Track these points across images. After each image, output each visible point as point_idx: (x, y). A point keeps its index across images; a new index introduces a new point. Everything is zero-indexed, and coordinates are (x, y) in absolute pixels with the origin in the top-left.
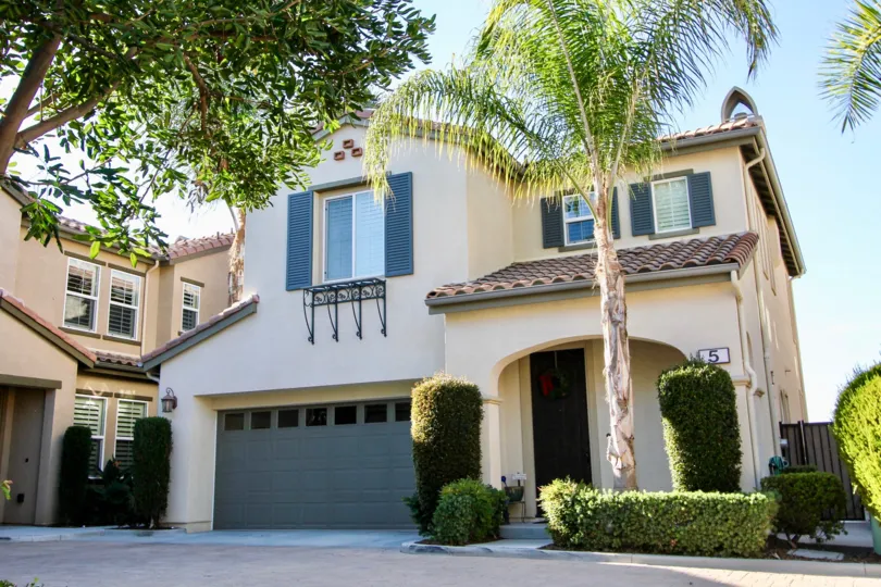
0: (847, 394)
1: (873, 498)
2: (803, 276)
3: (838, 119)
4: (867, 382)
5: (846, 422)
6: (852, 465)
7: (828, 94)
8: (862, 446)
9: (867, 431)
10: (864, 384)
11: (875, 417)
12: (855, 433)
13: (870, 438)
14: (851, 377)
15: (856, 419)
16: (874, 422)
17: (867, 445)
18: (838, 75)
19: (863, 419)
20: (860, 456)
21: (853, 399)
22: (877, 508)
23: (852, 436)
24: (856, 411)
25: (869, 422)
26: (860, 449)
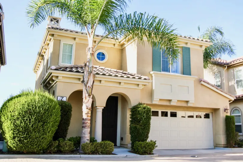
0: (6, 103)
1: (6, 134)
2: (5, 65)
3: (30, 24)
4: (13, 100)
5: (3, 111)
6: (2, 124)
7: (28, 16)
8: (6, 119)
9: (9, 114)
10: (12, 100)
11: (13, 110)
12: (5, 115)
13: (9, 116)
14: (9, 98)
15: (7, 110)
16: (12, 112)
17: (8, 119)
18: (31, 11)
19: (9, 110)
20: (5, 121)
21: (7, 104)
22: (6, 137)
23: (4, 115)
24: (7, 108)
25: (10, 112)
26: (6, 120)
